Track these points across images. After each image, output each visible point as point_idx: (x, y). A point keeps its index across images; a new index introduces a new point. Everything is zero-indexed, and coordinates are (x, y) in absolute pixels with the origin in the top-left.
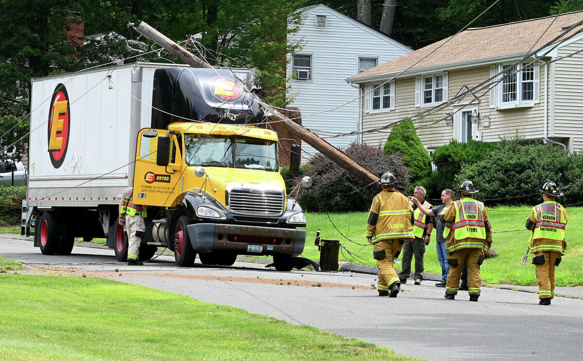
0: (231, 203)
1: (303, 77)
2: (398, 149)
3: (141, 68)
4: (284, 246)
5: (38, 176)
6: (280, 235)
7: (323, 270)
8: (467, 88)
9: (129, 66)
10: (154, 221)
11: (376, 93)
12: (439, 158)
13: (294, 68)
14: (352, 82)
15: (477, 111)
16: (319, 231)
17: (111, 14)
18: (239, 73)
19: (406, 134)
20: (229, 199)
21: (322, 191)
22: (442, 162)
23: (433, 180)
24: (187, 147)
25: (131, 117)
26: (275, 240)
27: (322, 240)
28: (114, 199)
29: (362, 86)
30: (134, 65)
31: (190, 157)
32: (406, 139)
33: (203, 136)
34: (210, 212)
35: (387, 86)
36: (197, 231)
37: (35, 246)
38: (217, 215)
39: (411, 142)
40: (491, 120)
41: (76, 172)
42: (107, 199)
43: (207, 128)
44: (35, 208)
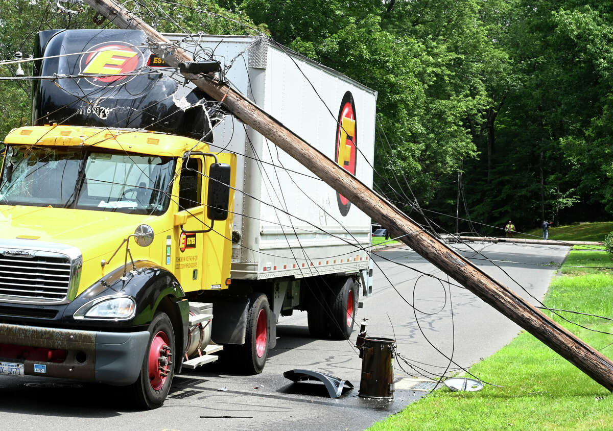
4: (71, 365)
16: (364, 323)
26: (50, 353)
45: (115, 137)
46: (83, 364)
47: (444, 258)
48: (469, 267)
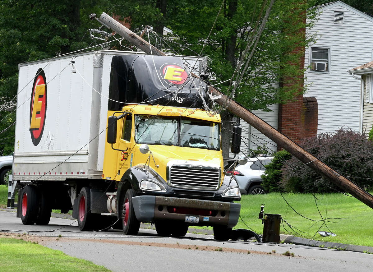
0: (172, 178)
1: (320, 68)
3: (102, 55)
4: (219, 217)
5: (21, 153)
6: (216, 208)
7: (264, 241)
9: (92, 52)
10: (108, 193)
13: (312, 60)
14: (354, 73)
16: (263, 206)
17: (136, 8)
18: (192, 61)
20: (170, 174)
21: (308, 173)
24: (137, 127)
25: (93, 99)
26: (211, 212)
27: (265, 214)
28: (78, 173)
29: (364, 77)
30: (96, 52)
31: (138, 136)
33: (152, 117)
34: (152, 186)
36: (140, 202)
37: (18, 216)
38: (158, 188)
41: (50, 150)
42: (72, 173)
43: (156, 110)
44: (18, 182)
45: (193, 112)
46: (224, 217)
47: (330, 172)
48: (342, 177)
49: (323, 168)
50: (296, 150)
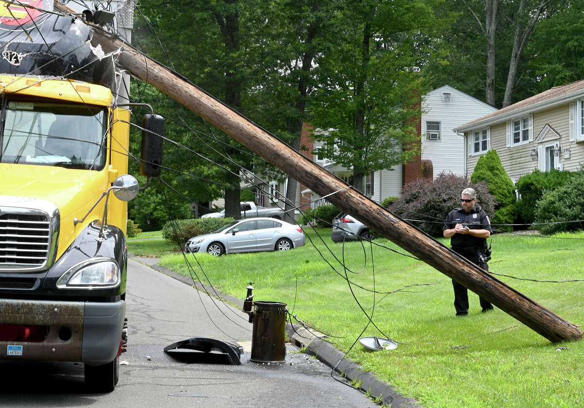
1: (434, 138)
2: (483, 179)
4: (53, 344)
6: (39, 319)
8: (549, 125)
11: (477, 139)
12: (523, 187)
13: (427, 131)
14: (458, 131)
15: (559, 145)
16: (250, 287)
19: (491, 165)
22: (526, 189)
23: (517, 206)
29: (466, 134)
32: (492, 169)
35: (485, 132)
39: (496, 171)
40: (572, 153)
45: (39, 84)
46: (68, 342)
48: (402, 223)
49: (361, 205)
50: (301, 168)
